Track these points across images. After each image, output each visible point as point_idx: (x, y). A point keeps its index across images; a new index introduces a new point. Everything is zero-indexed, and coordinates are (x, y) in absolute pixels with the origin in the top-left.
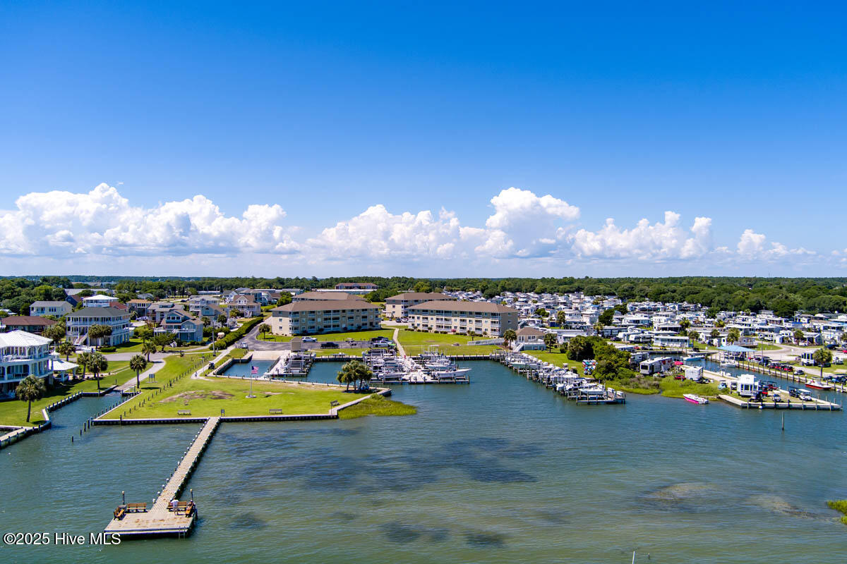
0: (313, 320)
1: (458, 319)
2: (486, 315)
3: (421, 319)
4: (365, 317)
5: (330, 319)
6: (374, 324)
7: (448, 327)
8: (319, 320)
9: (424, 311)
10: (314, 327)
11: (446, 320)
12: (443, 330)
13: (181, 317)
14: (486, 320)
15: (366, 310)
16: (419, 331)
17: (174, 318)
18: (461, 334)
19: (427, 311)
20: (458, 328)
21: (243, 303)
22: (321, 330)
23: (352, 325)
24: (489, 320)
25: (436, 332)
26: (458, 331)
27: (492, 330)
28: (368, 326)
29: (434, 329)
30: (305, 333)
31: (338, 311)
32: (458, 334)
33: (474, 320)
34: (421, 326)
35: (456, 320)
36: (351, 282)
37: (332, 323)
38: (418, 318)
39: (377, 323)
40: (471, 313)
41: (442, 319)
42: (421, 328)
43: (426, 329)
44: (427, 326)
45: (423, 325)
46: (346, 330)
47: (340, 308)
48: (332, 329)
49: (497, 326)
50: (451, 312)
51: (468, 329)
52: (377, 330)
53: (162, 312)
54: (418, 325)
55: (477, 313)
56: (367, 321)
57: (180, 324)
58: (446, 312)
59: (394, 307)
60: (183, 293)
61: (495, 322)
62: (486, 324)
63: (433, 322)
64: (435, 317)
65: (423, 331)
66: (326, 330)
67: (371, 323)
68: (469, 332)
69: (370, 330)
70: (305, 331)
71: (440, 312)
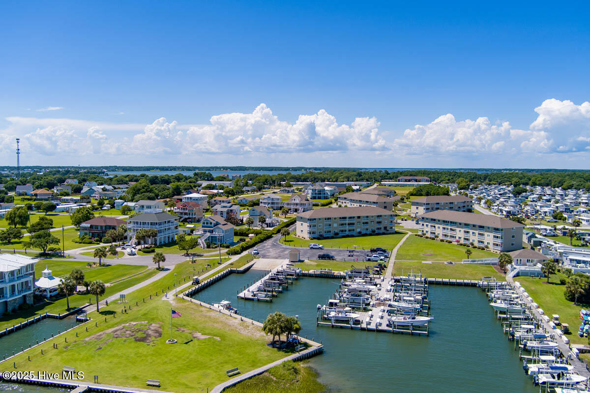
0: (330, 225)
1: (463, 230)
2: (488, 229)
3: (429, 226)
4: (380, 222)
5: (346, 224)
6: (388, 228)
7: (453, 237)
8: (335, 225)
9: (432, 219)
10: (330, 232)
11: (451, 229)
12: (449, 239)
13: (213, 222)
14: (489, 234)
15: (381, 216)
16: (427, 238)
17: (207, 223)
18: (465, 245)
19: (435, 220)
20: (462, 239)
21: (297, 201)
22: (337, 234)
23: (367, 229)
24: (492, 235)
25: (442, 241)
26: (462, 241)
27: (494, 244)
28: (383, 231)
29: (441, 237)
30: (321, 238)
31: (354, 217)
32: (461, 245)
33: (477, 232)
34: (429, 233)
35: (460, 231)
36: (411, 175)
37: (347, 228)
38: (427, 225)
39: (391, 228)
40: (474, 226)
41: (448, 229)
42: (429, 235)
43: (433, 236)
44: (434, 233)
45: (431, 233)
46: (361, 235)
47: (356, 215)
48: (347, 233)
49: (499, 241)
50: (456, 223)
51: (471, 241)
52: (390, 234)
53: (222, 212)
54: (427, 232)
55: (480, 227)
56: (382, 226)
57: (212, 229)
58: (451, 222)
59: (417, 208)
60: (280, 185)
61: (497, 237)
62: (489, 238)
63: (439, 230)
64: (441, 226)
65: (430, 238)
66: (341, 234)
67: (385, 228)
68: (472, 244)
69: (384, 234)
70: (321, 236)
71: (446, 222)
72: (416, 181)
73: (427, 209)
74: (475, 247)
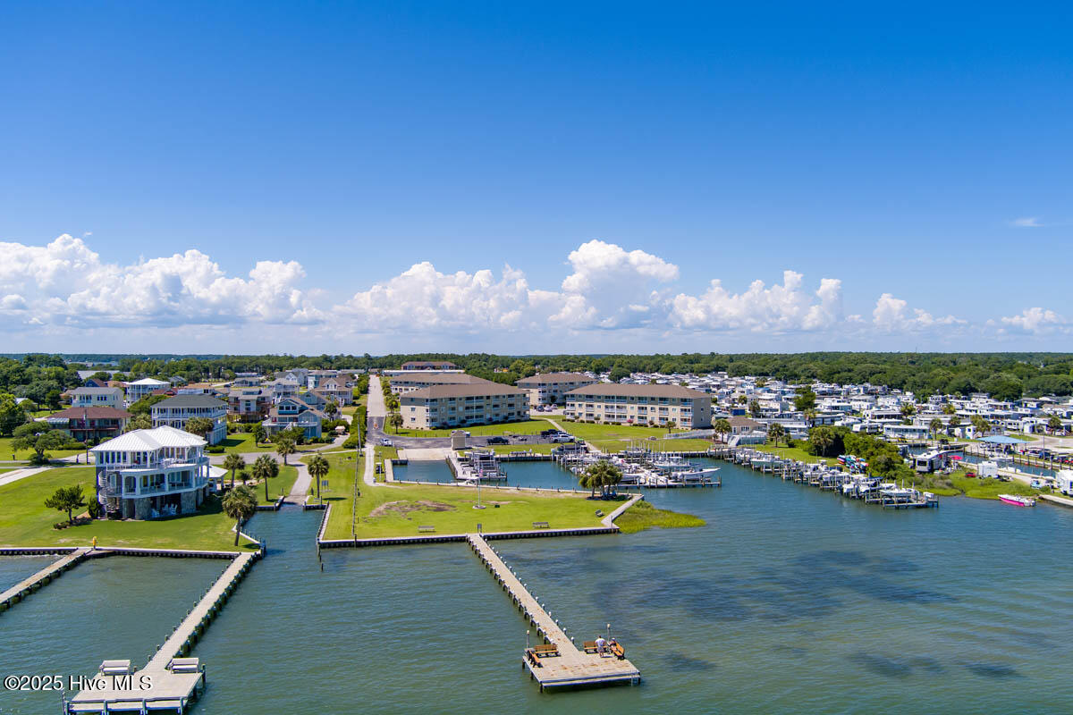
0: (453, 409)
1: (636, 406)
2: (673, 401)
3: (584, 406)
4: (510, 405)
5: (472, 408)
6: (522, 414)
7: (620, 417)
8: (461, 409)
9: (587, 396)
10: (454, 418)
11: (618, 407)
12: (615, 420)
13: (298, 407)
14: (675, 407)
15: (513, 396)
16: (582, 422)
17: (288, 408)
18: (641, 425)
19: (591, 397)
20: (636, 418)
21: (332, 388)
22: (464, 422)
23: (497, 415)
24: (678, 408)
25: (606, 423)
26: (636, 421)
27: (682, 420)
28: (515, 417)
29: (603, 419)
30: (444, 426)
31: (482, 397)
32: (636, 425)
33: (657, 407)
34: (584, 415)
35: (632, 408)
37: (475, 412)
38: (580, 405)
39: (525, 413)
40: (653, 399)
41: (612, 407)
42: (584, 418)
43: (591, 419)
44: (591, 415)
45: (587, 415)
46: (491, 422)
47: (484, 394)
48: (475, 420)
49: (689, 415)
50: (625, 398)
51: (649, 419)
52: (525, 421)
53: (248, 401)
54: (581, 414)
55: (661, 399)
56: (514, 410)
57: (297, 416)
58: (618, 398)
61: (685, 410)
62: (675, 413)
63: (600, 410)
64: (603, 405)
65: (588, 422)
66: (469, 422)
67: (519, 413)
68: (652, 423)
69: (518, 421)
70: (445, 424)
71: (609, 397)
72: (434, 368)
73: (543, 392)
74: (656, 427)
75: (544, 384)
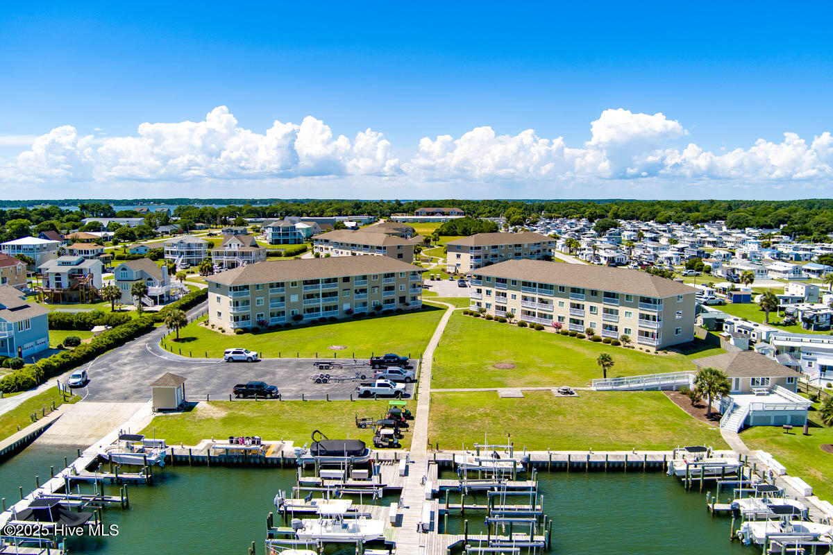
0: (282, 299)
1: (567, 302)
2: (628, 300)
3: (493, 294)
4: (390, 288)
5: (318, 295)
6: (408, 300)
7: (545, 316)
8: (294, 298)
9: (498, 280)
10: (283, 313)
11: (542, 301)
12: (536, 320)
14: (629, 310)
15: (393, 275)
16: (490, 318)
18: (573, 335)
19: (504, 281)
20: (567, 321)
21: (235, 248)
22: (298, 318)
23: (365, 304)
24: (636, 312)
25: (522, 325)
26: (566, 326)
27: (641, 333)
28: (397, 305)
29: (518, 317)
30: (261, 328)
31: (335, 280)
32: (566, 334)
33: (600, 307)
34: (493, 308)
35: (561, 304)
36: (435, 206)
37: (321, 303)
38: (488, 293)
39: (414, 298)
40: (594, 293)
41: (533, 300)
42: (492, 312)
43: (502, 315)
44: (504, 309)
45: (498, 308)
46: (351, 316)
47: (339, 274)
48: (321, 314)
49: (653, 327)
50: (551, 287)
51: (587, 326)
52: (413, 311)
53: (58, 274)
54: (488, 305)
55: (607, 295)
56: (394, 295)
58: (541, 286)
59: (458, 256)
60: (225, 223)
61: (648, 317)
62: (629, 319)
63: (515, 303)
64: (519, 294)
65: (496, 319)
66: (307, 318)
67: (402, 299)
68: (590, 332)
69: (400, 312)
70: (262, 323)
71: (529, 284)
72: (443, 214)
73: (477, 257)
74: (598, 340)
75: (479, 248)
